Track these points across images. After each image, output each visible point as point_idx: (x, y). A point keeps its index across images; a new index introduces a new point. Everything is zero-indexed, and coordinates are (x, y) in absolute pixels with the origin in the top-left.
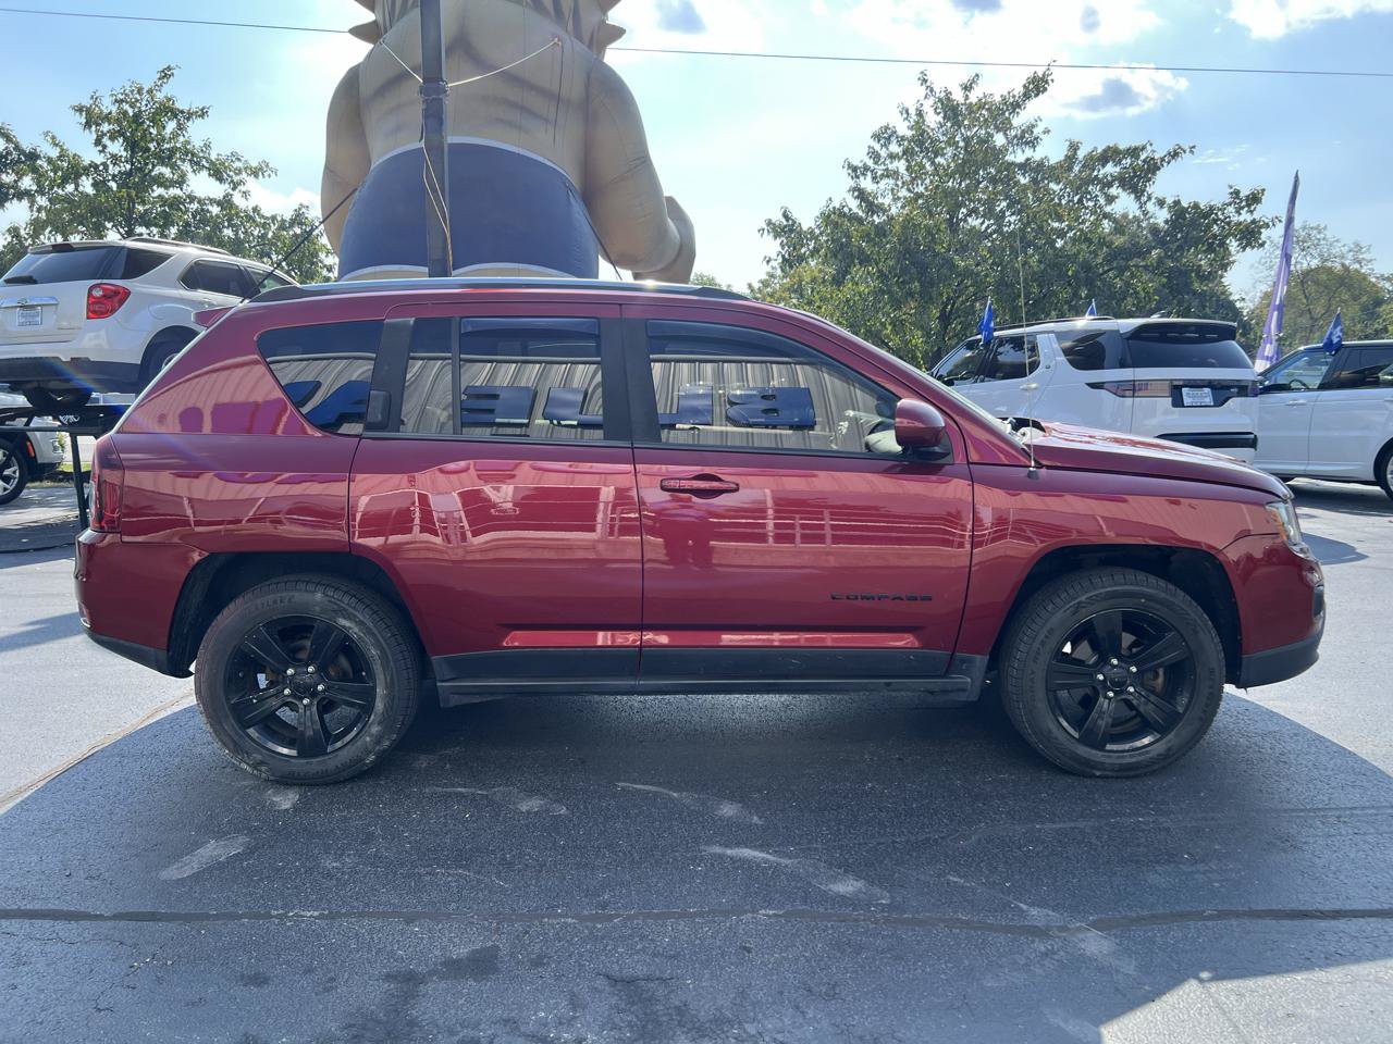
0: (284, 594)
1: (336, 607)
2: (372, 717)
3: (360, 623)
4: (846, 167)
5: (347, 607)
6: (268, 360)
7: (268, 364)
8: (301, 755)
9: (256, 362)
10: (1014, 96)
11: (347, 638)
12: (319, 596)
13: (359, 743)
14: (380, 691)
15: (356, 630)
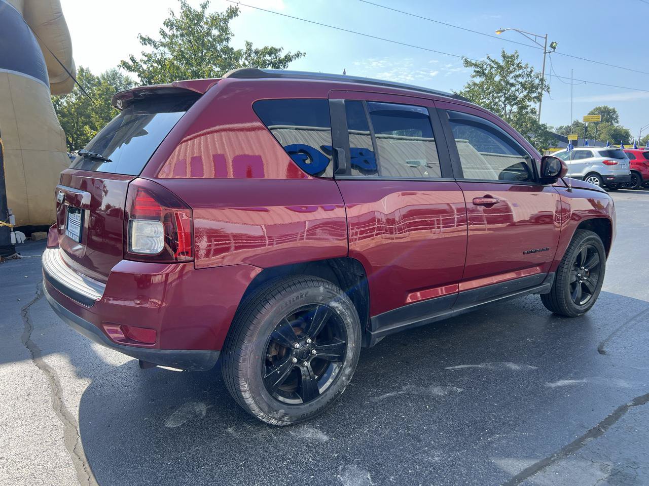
0: (302, 292)
1: (331, 295)
2: (345, 363)
3: (343, 303)
4: (139, 38)
5: (336, 294)
6: (268, 127)
7: (269, 130)
8: (306, 401)
9: (259, 128)
10: (223, 16)
11: (335, 314)
12: (322, 289)
13: (338, 383)
14: (350, 345)
15: (341, 308)
